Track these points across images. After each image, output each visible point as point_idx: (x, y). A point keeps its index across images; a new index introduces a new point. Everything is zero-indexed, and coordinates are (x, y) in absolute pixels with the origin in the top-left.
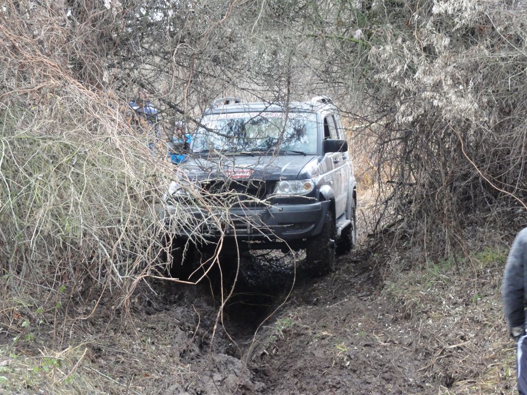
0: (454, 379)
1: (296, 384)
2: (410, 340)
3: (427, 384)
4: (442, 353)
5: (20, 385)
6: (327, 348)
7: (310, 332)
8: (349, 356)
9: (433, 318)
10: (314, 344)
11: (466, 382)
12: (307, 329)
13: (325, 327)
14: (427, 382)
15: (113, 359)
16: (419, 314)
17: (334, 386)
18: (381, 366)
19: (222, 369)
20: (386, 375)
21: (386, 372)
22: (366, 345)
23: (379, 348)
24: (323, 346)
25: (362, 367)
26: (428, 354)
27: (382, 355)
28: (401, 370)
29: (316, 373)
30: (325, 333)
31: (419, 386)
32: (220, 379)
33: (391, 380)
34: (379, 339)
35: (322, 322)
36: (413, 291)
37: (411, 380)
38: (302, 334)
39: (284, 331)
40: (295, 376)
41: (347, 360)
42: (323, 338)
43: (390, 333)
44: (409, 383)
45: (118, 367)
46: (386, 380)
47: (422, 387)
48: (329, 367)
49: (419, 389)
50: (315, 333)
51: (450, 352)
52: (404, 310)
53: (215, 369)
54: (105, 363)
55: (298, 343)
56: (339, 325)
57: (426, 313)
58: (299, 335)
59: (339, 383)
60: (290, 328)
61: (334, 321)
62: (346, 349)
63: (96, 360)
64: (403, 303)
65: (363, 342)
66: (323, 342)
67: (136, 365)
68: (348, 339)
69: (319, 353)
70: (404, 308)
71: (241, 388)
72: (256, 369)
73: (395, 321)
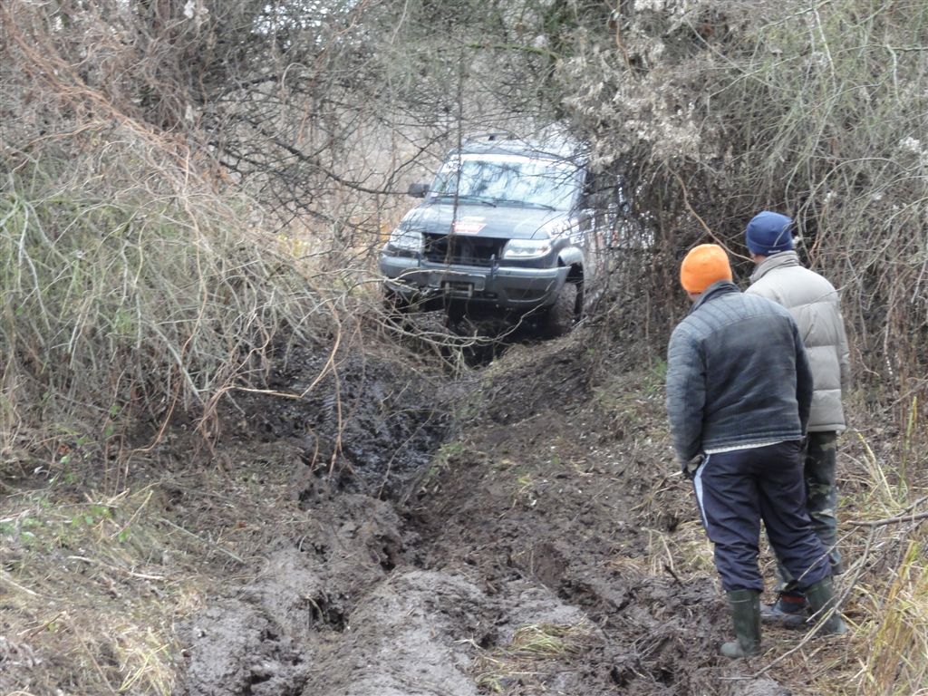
0: (678, 519)
1: (461, 533)
2: (621, 468)
3: (643, 529)
4: (663, 485)
5: (51, 544)
6: (508, 482)
7: (486, 461)
8: (536, 492)
9: (653, 436)
10: (490, 478)
11: (693, 523)
12: (482, 456)
13: (506, 453)
14: (643, 525)
15: (197, 505)
16: (634, 431)
17: (509, 535)
18: (579, 504)
19: (358, 514)
20: (586, 517)
21: (586, 513)
22: (560, 477)
23: (577, 481)
24: (503, 480)
25: (554, 506)
26: (644, 487)
27: (581, 489)
28: (607, 510)
29: (490, 518)
30: (506, 462)
31: (631, 531)
32: (353, 528)
33: (592, 524)
34: (578, 467)
35: (503, 447)
36: (628, 400)
37: (621, 523)
38: (476, 464)
39: (450, 461)
40: (461, 522)
41: (534, 498)
42: (503, 469)
43: (594, 459)
44: (618, 527)
45: (204, 516)
46: (586, 524)
47: (636, 533)
48: (508, 509)
49: (631, 535)
50: (492, 463)
51: (675, 483)
52: (614, 427)
53: (346, 516)
54: (185, 510)
55: (470, 477)
56: (526, 450)
57: (643, 429)
58: (471, 465)
59: (516, 530)
60: (459, 456)
61: (520, 445)
62: (531, 483)
63: (172, 507)
64: (614, 417)
65: (557, 473)
66: (503, 474)
67: (229, 513)
68: (537, 469)
69: (496, 490)
70: (615, 424)
71: (381, 540)
72: (408, 514)
73: (603, 442)
